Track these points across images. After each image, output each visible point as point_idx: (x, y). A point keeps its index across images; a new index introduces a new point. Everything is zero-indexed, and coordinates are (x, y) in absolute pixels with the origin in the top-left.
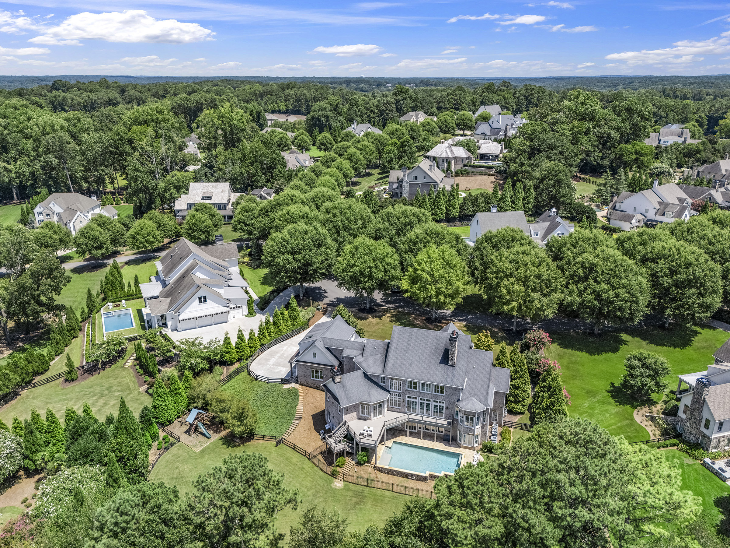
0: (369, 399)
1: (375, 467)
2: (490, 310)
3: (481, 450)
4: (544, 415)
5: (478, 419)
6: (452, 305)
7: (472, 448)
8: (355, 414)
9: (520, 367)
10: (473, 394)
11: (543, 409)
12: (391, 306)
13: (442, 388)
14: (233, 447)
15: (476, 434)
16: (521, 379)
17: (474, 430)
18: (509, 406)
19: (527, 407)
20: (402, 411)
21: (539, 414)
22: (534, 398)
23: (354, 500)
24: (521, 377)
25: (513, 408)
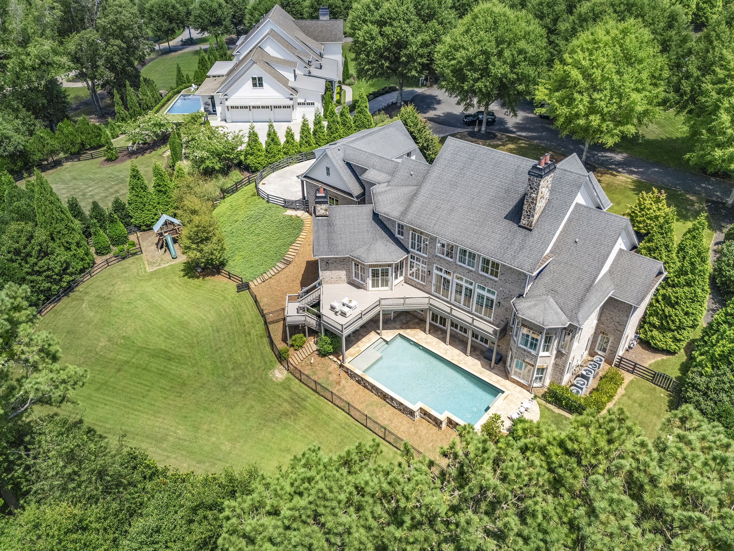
0: (364, 256)
1: (341, 366)
2: (687, 156)
3: (544, 396)
4: (709, 370)
5: (548, 340)
6: (613, 136)
7: (528, 388)
8: (343, 274)
9: (692, 264)
10: (553, 292)
11: (712, 359)
12: (524, 134)
13: (496, 265)
14: (189, 278)
15: (539, 363)
16: (686, 289)
17: (536, 357)
18: (645, 332)
19: (684, 344)
20: (427, 289)
21: (700, 364)
22: (705, 332)
23: (286, 407)
24: (688, 284)
25: (652, 337)
